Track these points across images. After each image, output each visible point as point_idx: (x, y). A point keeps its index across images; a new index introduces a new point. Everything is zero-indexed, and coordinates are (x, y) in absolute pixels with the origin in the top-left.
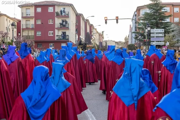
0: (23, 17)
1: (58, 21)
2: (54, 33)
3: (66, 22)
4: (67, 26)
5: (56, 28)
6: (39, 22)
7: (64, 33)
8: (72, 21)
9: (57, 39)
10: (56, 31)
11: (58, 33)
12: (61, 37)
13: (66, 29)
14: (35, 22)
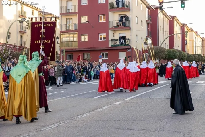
1: (114, 18)
3: (127, 18)
5: (110, 29)
9: (112, 46)
10: (110, 33)
11: (114, 36)
13: (126, 30)
14: (79, 20)
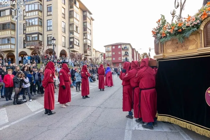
0: (106, 52)
1: (123, 53)
2: (121, 59)
3: (127, 53)
4: (128, 54)
6: (114, 53)
7: (126, 58)
8: (130, 52)
9: (123, 61)
10: (122, 57)
11: (123, 58)
12: (125, 60)
13: (127, 56)
14: (112, 53)
